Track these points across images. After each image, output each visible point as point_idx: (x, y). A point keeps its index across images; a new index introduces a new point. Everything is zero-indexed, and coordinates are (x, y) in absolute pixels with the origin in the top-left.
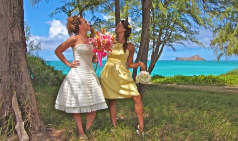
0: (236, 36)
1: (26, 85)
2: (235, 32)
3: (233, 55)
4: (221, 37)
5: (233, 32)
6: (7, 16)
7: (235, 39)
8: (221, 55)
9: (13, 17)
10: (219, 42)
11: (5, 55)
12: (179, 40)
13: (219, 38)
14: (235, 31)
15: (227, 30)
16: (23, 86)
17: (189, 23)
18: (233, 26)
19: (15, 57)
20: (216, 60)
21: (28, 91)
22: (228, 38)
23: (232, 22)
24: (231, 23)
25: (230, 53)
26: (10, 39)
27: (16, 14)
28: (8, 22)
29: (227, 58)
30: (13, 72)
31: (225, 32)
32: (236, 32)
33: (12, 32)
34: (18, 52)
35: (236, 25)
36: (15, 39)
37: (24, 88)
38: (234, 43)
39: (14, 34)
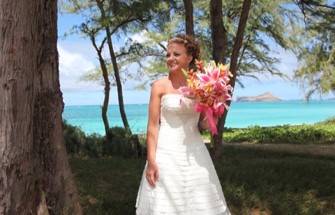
0: (332, 63)
1: (62, 177)
2: (331, 58)
3: (330, 92)
4: (310, 66)
5: (328, 58)
6: (34, 41)
7: (331, 67)
8: (312, 92)
9: (43, 44)
10: (307, 72)
11: (29, 120)
12: (250, 72)
13: (306, 66)
14: (330, 56)
15: (319, 55)
16: (57, 180)
17: (266, 46)
18: (326, 48)
19: (44, 121)
20: (305, 99)
21: (66, 188)
22: (321, 66)
23: (325, 44)
24: (323, 45)
25: (326, 90)
26: (37, 86)
27: (47, 37)
28: (35, 54)
29: (321, 97)
30: (40, 153)
31: (314, 58)
32: (333, 58)
33: (41, 73)
34: (49, 112)
35: (330, 48)
36: (45, 86)
37: (60, 183)
38: (330, 74)
39: (44, 77)
